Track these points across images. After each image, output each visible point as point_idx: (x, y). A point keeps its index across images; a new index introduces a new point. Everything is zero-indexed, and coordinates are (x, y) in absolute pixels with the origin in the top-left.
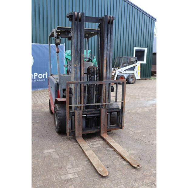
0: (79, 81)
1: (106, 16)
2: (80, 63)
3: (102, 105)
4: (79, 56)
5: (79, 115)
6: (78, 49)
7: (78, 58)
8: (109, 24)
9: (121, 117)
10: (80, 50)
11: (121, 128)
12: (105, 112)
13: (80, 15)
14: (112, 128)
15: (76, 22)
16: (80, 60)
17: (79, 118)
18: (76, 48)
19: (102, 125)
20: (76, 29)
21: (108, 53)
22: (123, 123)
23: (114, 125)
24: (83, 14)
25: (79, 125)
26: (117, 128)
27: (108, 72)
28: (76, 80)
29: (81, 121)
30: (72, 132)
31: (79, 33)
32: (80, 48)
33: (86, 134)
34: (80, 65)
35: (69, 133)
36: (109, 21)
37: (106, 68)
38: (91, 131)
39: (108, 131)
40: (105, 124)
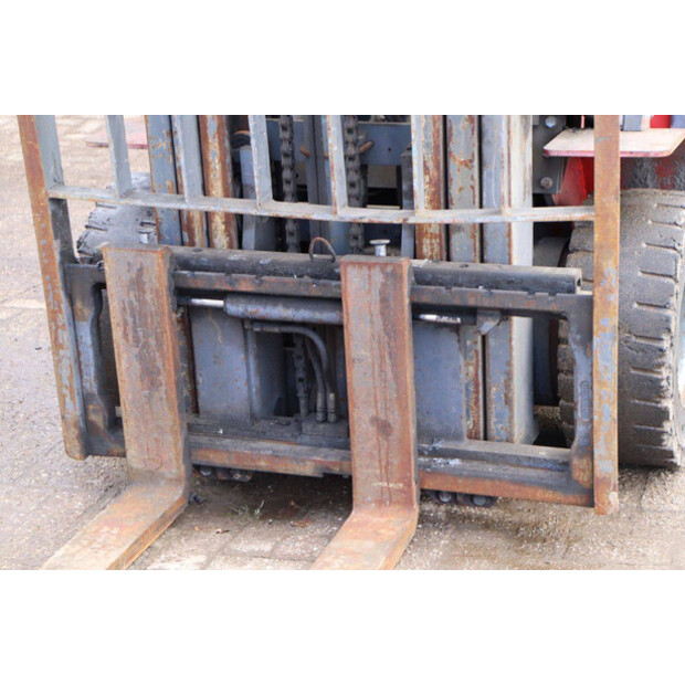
11: (592, 498)
14: (490, 468)
17: (138, 315)
19: (361, 417)
25: (149, 374)
29: (160, 344)
38: (275, 456)
39: (454, 495)
40: (394, 418)
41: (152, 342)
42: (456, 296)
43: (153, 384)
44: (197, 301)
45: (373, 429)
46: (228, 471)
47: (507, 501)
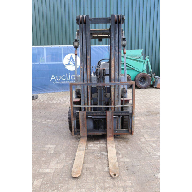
0: (85, 82)
1: (113, 16)
2: (86, 65)
3: (111, 108)
4: (85, 58)
5: (83, 115)
6: (84, 51)
7: (84, 60)
8: (117, 23)
9: (131, 121)
10: (86, 52)
11: (131, 133)
12: (111, 115)
13: (84, 18)
14: (121, 132)
15: (81, 25)
16: (86, 61)
17: (83, 119)
18: (82, 50)
19: (108, 127)
20: (81, 32)
21: (117, 53)
22: (132, 128)
23: (125, 130)
24: (87, 16)
25: (84, 125)
26: (127, 133)
27: (117, 74)
28: (82, 81)
29: (85, 122)
30: (78, 131)
31: (84, 36)
32: (86, 50)
33: (92, 135)
34: (86, 67)
35: (74, 132)
36: (116, 20)
37: (114, 69)
38: (97, 133)
39: (116, 135)
40: (112, 127)
41: (84, 121)
42: (118, 114)
43: (84, 126)
44: (88, 117)
45: (109, 129)
46: (91, 135)
47: (120, 135)
